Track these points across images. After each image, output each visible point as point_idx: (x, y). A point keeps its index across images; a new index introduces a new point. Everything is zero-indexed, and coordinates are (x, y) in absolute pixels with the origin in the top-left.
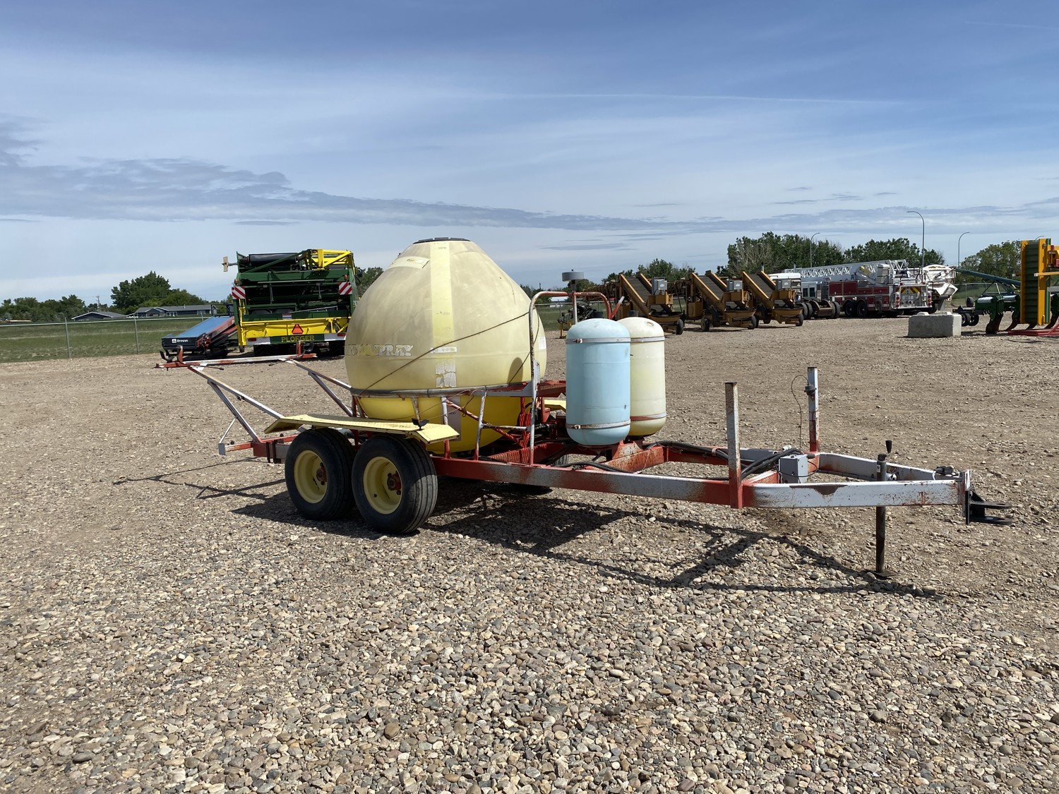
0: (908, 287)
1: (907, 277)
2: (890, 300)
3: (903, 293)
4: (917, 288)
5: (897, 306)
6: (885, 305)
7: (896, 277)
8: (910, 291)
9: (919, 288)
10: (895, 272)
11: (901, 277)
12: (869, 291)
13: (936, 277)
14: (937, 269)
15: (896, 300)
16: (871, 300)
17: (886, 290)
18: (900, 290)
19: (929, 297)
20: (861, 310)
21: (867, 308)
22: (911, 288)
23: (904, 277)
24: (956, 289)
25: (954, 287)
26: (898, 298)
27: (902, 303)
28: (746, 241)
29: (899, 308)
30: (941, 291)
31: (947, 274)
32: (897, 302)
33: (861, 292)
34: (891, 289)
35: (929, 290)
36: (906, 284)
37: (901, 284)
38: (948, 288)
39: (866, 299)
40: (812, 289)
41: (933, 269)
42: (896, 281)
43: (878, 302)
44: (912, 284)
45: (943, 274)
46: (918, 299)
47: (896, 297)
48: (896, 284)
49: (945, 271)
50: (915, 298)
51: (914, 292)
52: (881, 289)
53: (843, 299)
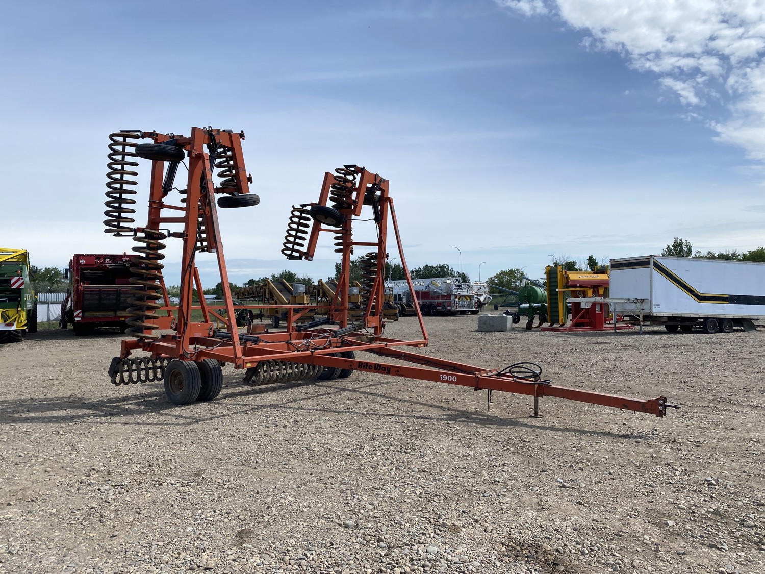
0: (463, 296)
1: (462, 289)
3: (460, 299)
4: (468, 296)
6: (449, 308)
7: (455, 289)
8: (465, 299)
9: (469, 297)
10: (454, 286)
11: (458, 289)
12: (438, 298)
13: (479, 290)
14: (479, 284)
15: (456, 304)
16: (440, 304)
17: (449, 298)
18: (458, 297)
19: (476, 303)
20: (433, 310)
21: (437, 309)
22: (465, 297)
23: (460, 289)
24: (491, 298)
25: (490, 297)
27: (459, 307)
29: (458, 310)
30: (482, 299)
31: (485, 288)
32: (457, 306)
33: (433, 298)
34: (452, 298)
35: (476, 298)
36: (462, 294)
37: (459, 294)
38: (486, 297)
39: (436, 303)
40: (400, 296)
41: (477, 284)
42: (455, 292)
43: (444, 306)
44: (465, 293)
45: (483, 288)
46: (469, 304)
47: (456, 302)
48: (455, 294)
49: (484, 286)
50: (467, 303)
51: (467, 299)
52: (446, 297)
53: (421, 303)
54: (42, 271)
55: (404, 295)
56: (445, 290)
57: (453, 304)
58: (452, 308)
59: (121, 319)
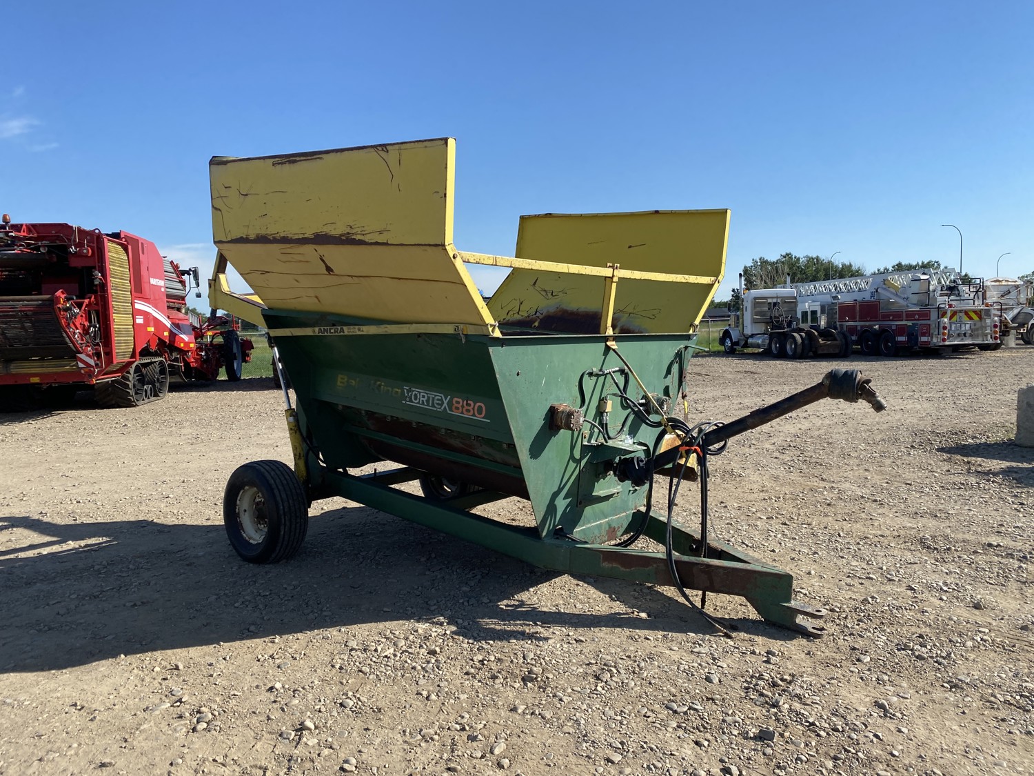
0: (961, 311)
1: (958, 296)
2: (931, 331)
3: (954, 319)
4: (975, 312)
5: (944, 340)
6: (924, 339)
7: (941, 295)
8: (965, 319)
9: (978, 313)
10: (939, 288)
11: (949, 296)
12: (898, 316)
13: (1002, 296)
14: (1004, 283)
15: (941, 330)
17: (924, 315)
18: (949, 314)
19: (994, 326)
20: (885, 345)
21: (896, 343)
22: (966, 313)
23: (954, 294)
25: (1031, 312)
26: (945, 328)
27: (950, 336)
28: (764, 262)
29: (947, 343)
30: (1010, 316)
31: (1019, 292)
32: (944, 334)
33: (886, 317)
34: (934, 315)
35: (994, 315)
36: (958, 306)
37: (950, 306)
39: (894, 328)
40: (814, 313)
41: (997, 283)
42: (941, 300)
44: (967, 305)
46: (977, 329)
47: (942, 325)
48: (941, 306)
49: (1017, 287)
50: (973, 327)
51: (971, 318)
52: (917, 314)
53: (859, 328)
55: (823, 312)
56: (915, 299)
57: (934, 331)
58: (932, 340)
59: (31, 379)
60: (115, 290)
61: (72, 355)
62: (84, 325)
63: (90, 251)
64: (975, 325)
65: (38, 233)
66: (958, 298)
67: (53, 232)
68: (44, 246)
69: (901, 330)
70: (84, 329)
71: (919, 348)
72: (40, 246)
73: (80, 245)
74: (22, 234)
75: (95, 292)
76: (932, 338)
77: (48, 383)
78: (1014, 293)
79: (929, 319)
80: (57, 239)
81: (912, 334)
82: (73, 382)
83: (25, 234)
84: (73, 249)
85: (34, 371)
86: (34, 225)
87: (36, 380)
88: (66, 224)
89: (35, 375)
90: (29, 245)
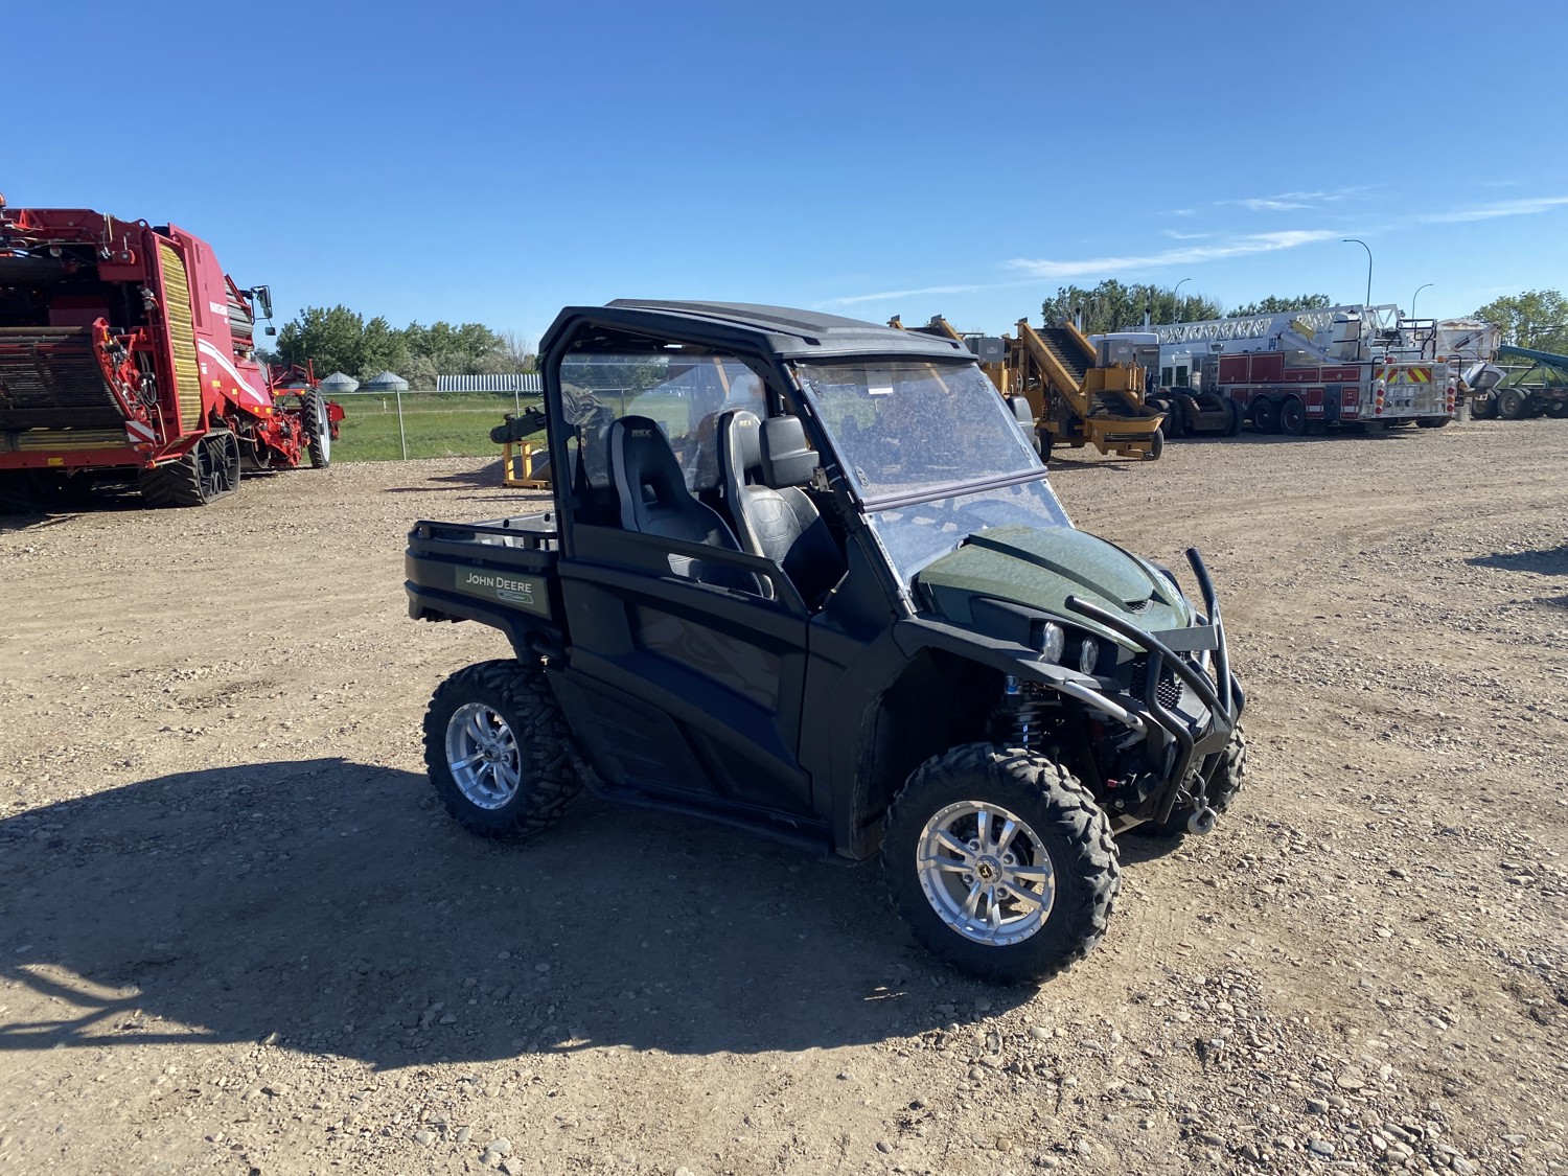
0: (1403, 368)
1: (1400, 345)
2: (1360, 398)
3: (1393, 380)
4: (1422, 370)
5: (1378, 411)
6: (1349, 409)
7: (1376, 344)
8: (1409, 379)
9: (1427, 372)
10: (1372, 333)
11: (1388, 344)
12: (1310, 375)
13: (1458, 346)
14: (1461, 328)
15: (1376, 397)
17: (1352, 374)
18: (1387, 372)
19: (1448, 391)
20: (1291, 417)
22: (1410, 371)
23: (1395, 344)
25: (1497, 371)
26: (1380, 393)
27: (1386, 405)
28: (1075, 293)
29: (1382, 416)
30: (1468, 376)
31: (1479, 341)
32: (1378, 402)
33: (1293, 376)
34: (1366, 373)
35: (1448, 374)
36: (1399, 361)
37: (1390, 361)
38: (1482, 372)
39: (1304, 392)
40: (1182, 370)
41: (1451, 328)
42: (1376, 350)
44: (1411, 360)
45: (1474, 341)
46: (1424, 396)
47: (1376, 389)
48: (1377, 361)
49: (1479, 333)
50: (1418, 392)
51: (1416, 379)
52: (1341, 372)
53: (1250, 392)
54: (457, 331)
55: (1195, 368)
56: (1337, 350)
57: (1364, 397)
58: (1360, 411)
59: (49, 460)
60: (174, 319)
61: (119, 423)
62: (133, 376)
63: (133, 256)
64: (1421, 388)
65: (45, 225)
66: (1399, 349)
67: (71, 224)
68: (55, 247)
69: (1314, 396)
70: (132, 382)
71: (1341, 422)
72: (49, 247)
73: (116, 246)
74: (22, 226)
75: (145, 323)
76: (1361, 408)
77: (76, 468)
78: (1474, 343)
79: (1358, 381)
80: (78, 236)
81: (1332, 403)
82: (117, 466)
83: (25, 227)
84: (106, 253)
85: (53, 448)
86: (38, 212)
87: (57, 462)
88: (92, 211)
89: (54, 454)
90: (32, 244)
